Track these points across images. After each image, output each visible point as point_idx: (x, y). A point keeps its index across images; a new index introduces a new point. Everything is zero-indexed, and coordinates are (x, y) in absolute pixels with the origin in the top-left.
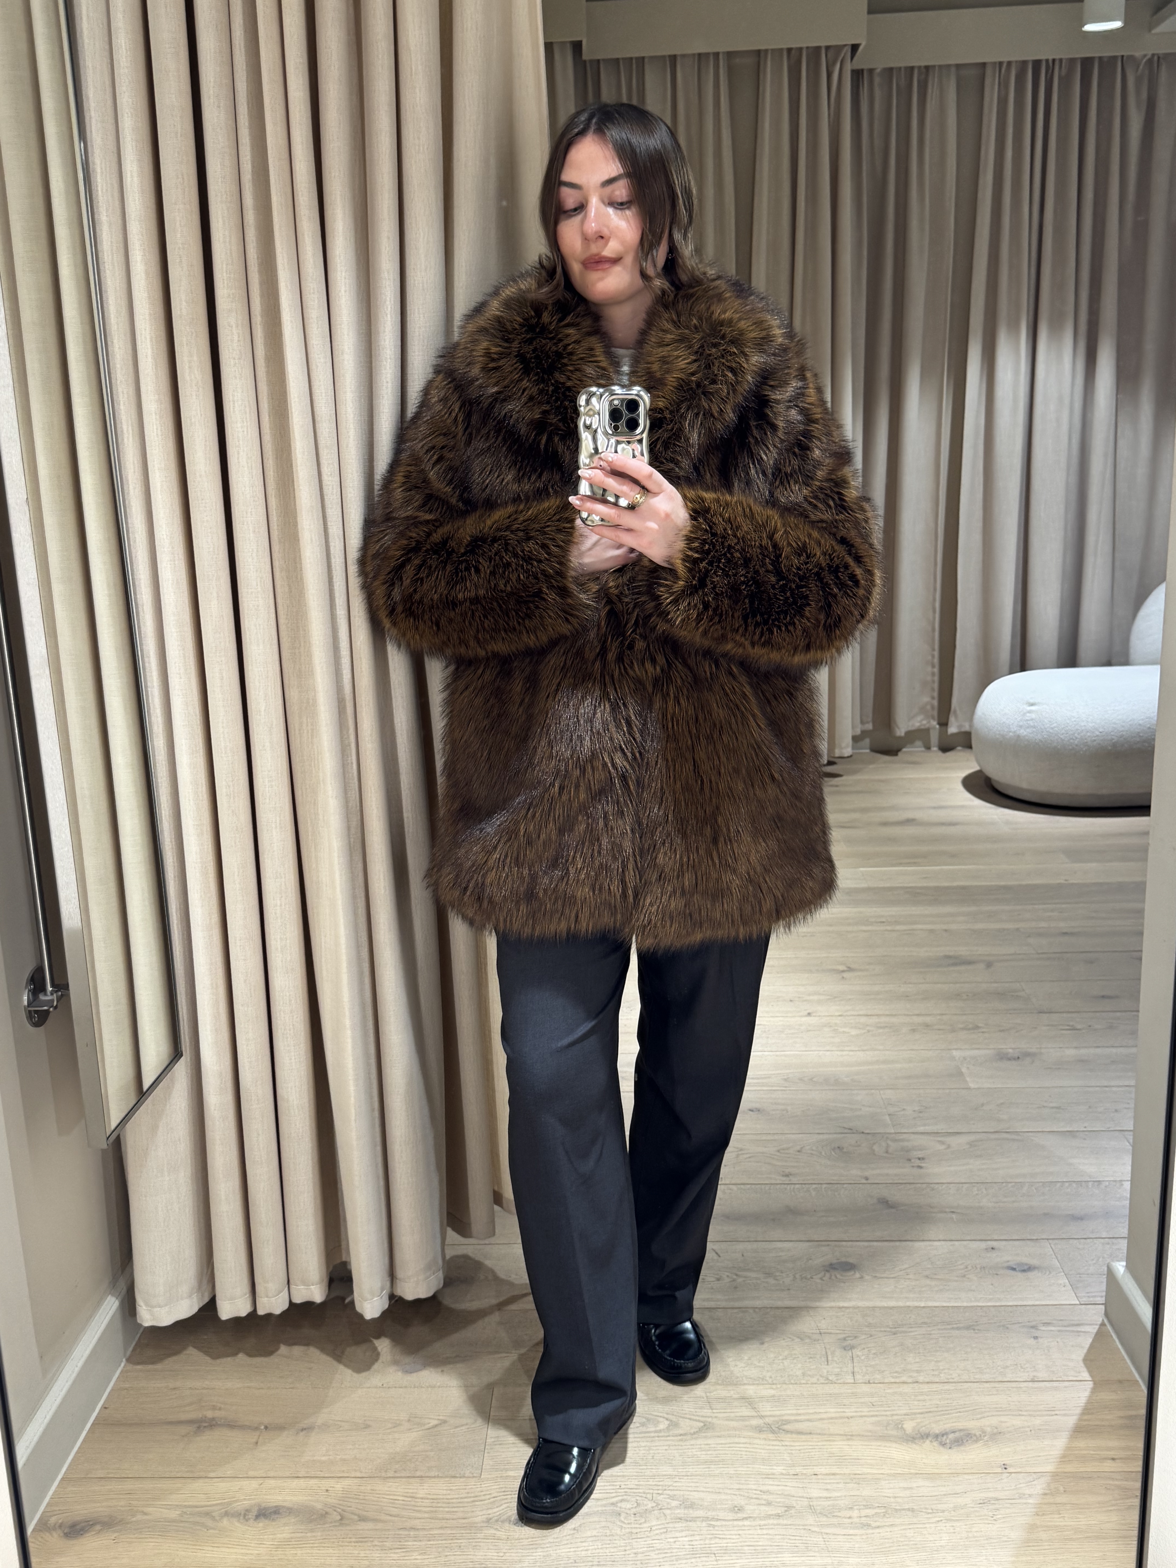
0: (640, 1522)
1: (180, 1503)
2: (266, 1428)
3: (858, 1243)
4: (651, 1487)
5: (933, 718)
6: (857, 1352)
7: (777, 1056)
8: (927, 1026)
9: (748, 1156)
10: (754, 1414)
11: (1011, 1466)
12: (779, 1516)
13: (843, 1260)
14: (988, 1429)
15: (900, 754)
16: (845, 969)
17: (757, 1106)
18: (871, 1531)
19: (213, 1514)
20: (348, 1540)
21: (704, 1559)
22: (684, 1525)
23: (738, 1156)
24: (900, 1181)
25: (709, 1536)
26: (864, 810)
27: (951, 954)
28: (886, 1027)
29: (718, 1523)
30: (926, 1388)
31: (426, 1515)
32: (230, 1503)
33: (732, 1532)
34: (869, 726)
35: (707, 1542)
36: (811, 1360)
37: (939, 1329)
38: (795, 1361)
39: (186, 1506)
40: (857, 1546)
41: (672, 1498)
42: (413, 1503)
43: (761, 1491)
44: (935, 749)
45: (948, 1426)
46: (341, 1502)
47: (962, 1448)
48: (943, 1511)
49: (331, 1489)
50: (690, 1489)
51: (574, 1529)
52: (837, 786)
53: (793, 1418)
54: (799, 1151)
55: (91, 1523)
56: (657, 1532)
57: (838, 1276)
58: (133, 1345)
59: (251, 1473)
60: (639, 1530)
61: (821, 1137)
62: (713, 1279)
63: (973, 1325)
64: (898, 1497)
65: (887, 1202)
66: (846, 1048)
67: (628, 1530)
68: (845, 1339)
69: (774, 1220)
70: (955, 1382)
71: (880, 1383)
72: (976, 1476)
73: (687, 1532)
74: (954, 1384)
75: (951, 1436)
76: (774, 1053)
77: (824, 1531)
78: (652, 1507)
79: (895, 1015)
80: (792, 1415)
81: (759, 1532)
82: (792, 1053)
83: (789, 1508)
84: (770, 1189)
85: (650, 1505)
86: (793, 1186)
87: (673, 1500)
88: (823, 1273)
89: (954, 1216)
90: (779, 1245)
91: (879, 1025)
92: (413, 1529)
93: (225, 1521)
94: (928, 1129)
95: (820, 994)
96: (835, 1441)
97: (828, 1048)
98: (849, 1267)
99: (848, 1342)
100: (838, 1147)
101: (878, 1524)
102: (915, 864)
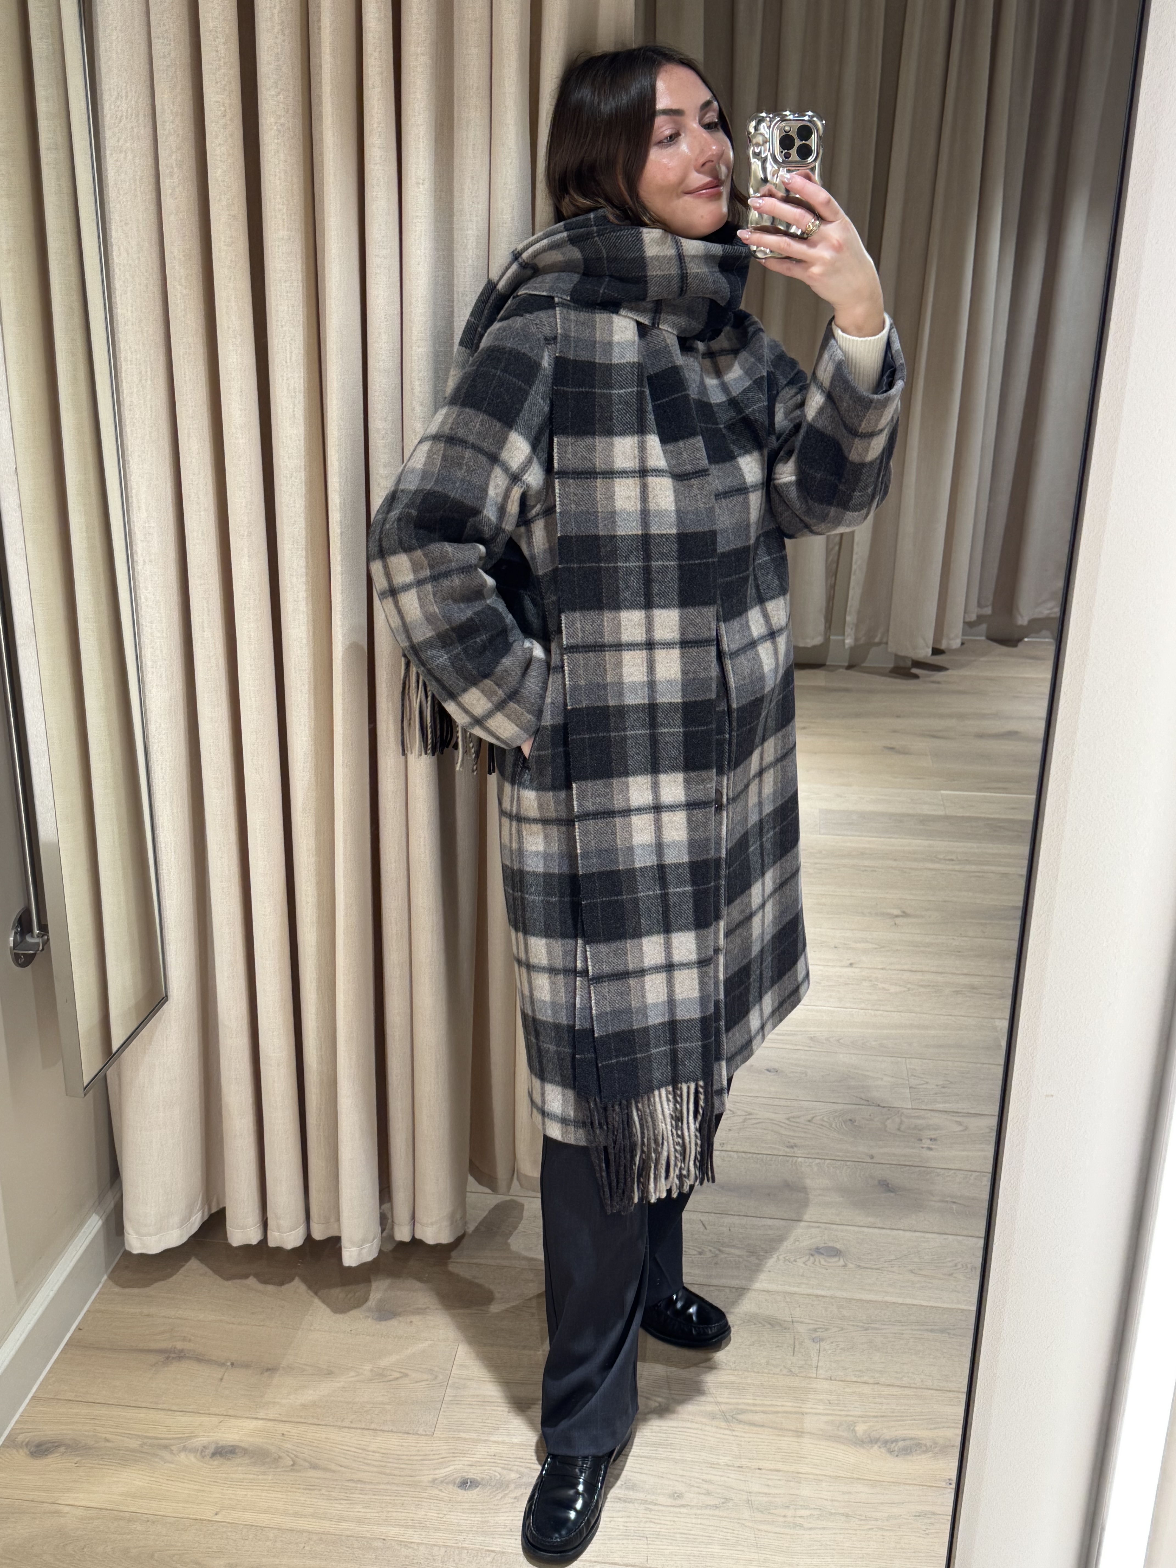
1: (141, 1434)
2: (232, 1364)
3: (848, 1228)
6: (825, 1345)
7: (808, 1010)
8: (973, 988)
9: (754, 1121)
10: (711, 1399)
12: (716, 1507)
13: (831, 1244)
14: (941, 1441)
15: (1020, 645)
16: (900, 914)
17: (776, 1065)
18: (803, 1532)
19: (172, 1448)
20: (297, 1486)
21: (636, 1541)
23: (745, 1120)
24: (907, 1163)
25: (644, 1519)
26: (962, 716)
28: (929, 986)
29: (656, 1508)
30: (886, 1391)
32: (189, 1438)
33: (668, 1518)
34: (988, 611)
35: (642, 1525)
36: (778, 1349)
37: (912, 1330)
39: (146, 1437)
40: (785, 1545)
42: (363, 1455)
43: (703, 1480)
45: (900, 1433)
46: (295, 1448)
47: (909, 1457)
48: (877, 1520)
49: (287, 1434)
50: (635, 1470)
51: (515, 1498)
52: (939, 683)
53: (748, 1408)
54: (809, 1121)
55: (56, 1444)
57: (823, 1262)
58: (114, 1264)
59: (213, 1410)
61: (836, 1107)
62: (695, 1253)
64: (835, 1501)
65: (887, 1185)
66: (882, 1008)
68: (815, 1330)
69: (769, 1195)
70: (916, 1388)
71: (841, 1381)
72: (918, 1487)
74: (914, 1390)
75: (901, 1444)
77: (756, 1526)
79: (941, 973)
80: (748, 1404)
81: (694, 1521)
82: (824, 1008)
83: (727, 1500)
84: (771, 1160)
86: (795, 1159)
88: (807, 1257)
89: (954, 1206)
90: (769, 1222)
91: (921, 983)
92: (359, 1481)
93: (183, 1455)
94: (947, 1106)
95: (867, 942)
96: (784, 1436)
97: (863, 1005)
98: (835, 1252)
99: (818, 1334)
100: (851, 1120)
101: (811, 1526)
102: (1005, 790)
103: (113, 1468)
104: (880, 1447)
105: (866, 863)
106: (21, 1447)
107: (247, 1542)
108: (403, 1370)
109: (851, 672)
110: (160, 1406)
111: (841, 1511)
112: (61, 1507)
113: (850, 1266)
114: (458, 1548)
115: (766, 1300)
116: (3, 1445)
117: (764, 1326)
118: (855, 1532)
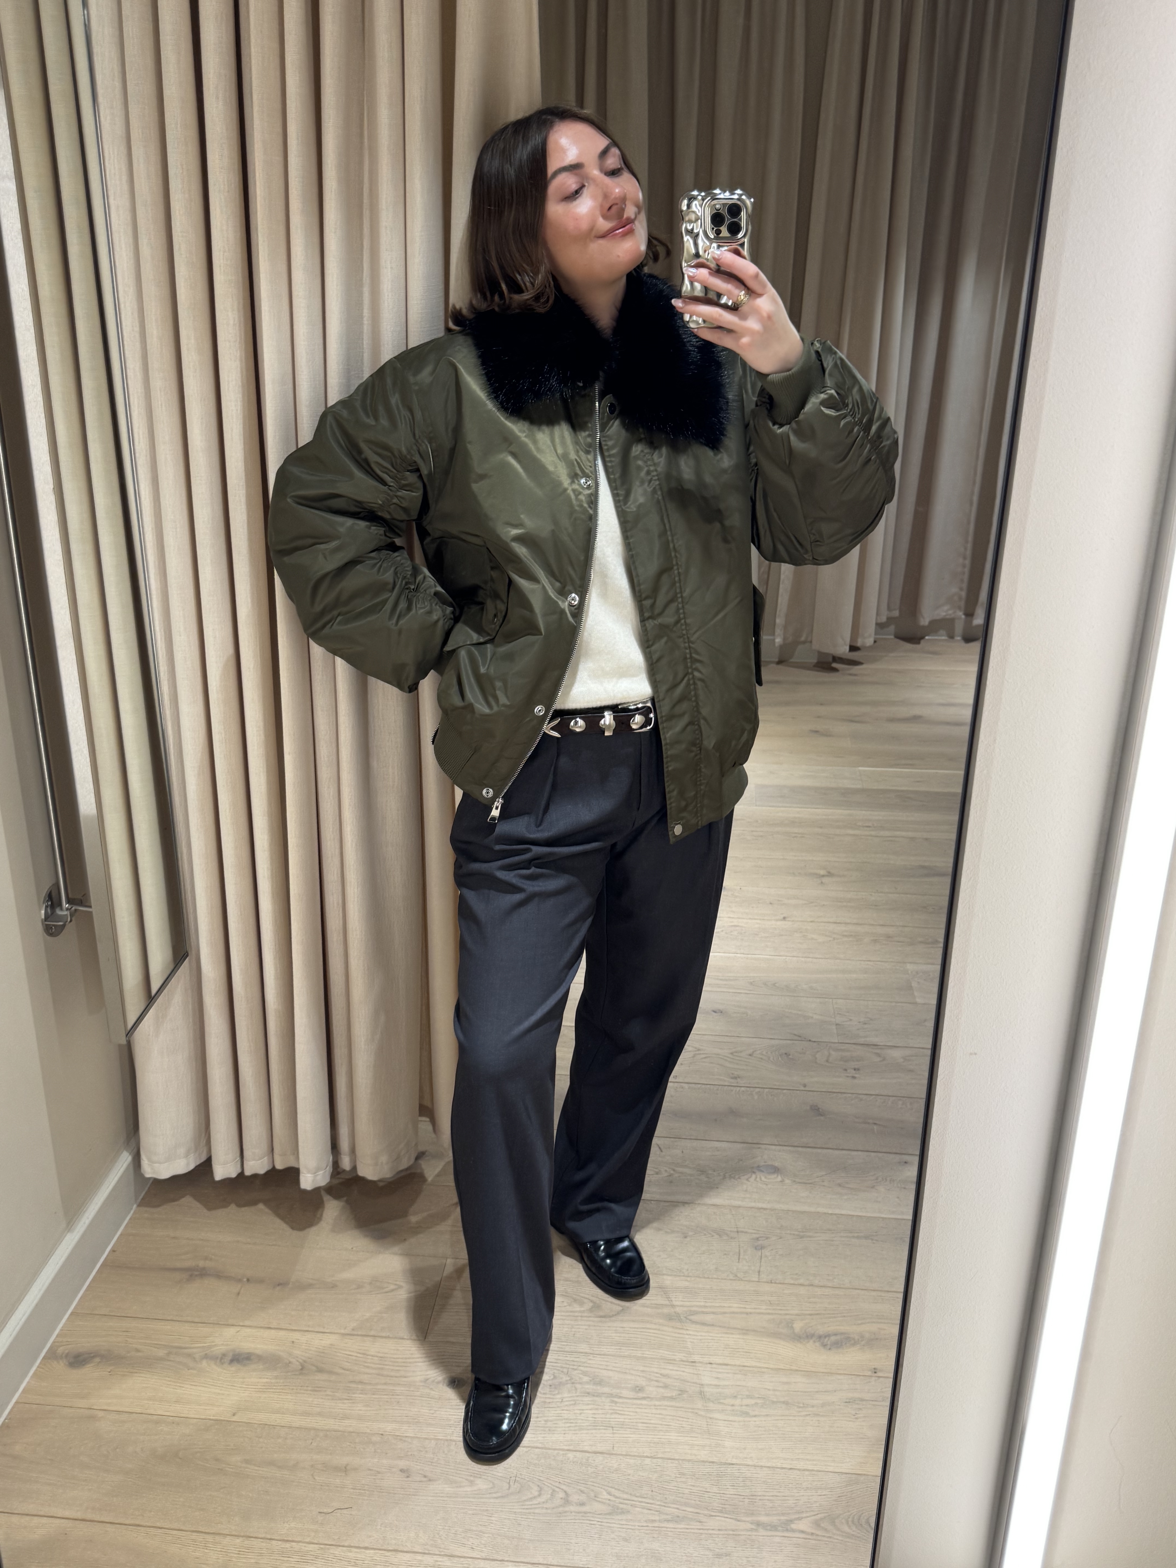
0: (554, 1393)
1: (167, 1344)
2: (248, 1280)
3: (786, 1149)
5: (959, 608)
6: (766, 1252)
7: (747, 958)
8: (888, 937)
9: (701, 1057)
10: (667, 1303)
11: (881, 1371)
12: (672, 1398)
13: (770, 1163)
14: (867, 1335)
15: (922, 642)
16: (827, 874)
17: (721, 1007)
18: (748, 1419)
19: (195, 1356)
20: (305, 1388)
21: (603, 1431)
22: (590, 1399)
23: (694, 1056)
24: (834, 1091)
25: (610, 1411)
26: (875, 704)
27: (926, 864)
28: (851, 935)
29: (620, 1400)
30: (819, 1291)
31: (374, 1371)
32: (210, 1347)
33: (631, 1410)
34: (896, 613)
35: (608, 1416)
36: (725, 1256)
37: (841, 1237)
38: (711, 1256)
39: (172, 1347)
40: (734, 1431)
41: (585, 1373)
42: (364, 1359)
43: (661, 1374)
44: (959, 638)
45: (832, 1329)
46: (303, 1354)
47: (840, 1350)
49: (297, 1341)
50: (601, 1367)
52: (855, 675)
53: (701, 1310)
54: (750, 1055)
55: (92, 1355)
57: (763, 1179)
58: (145, 1193)
59: (231, 1321)
60: (551, 1400)
61: (773, 1042)
63: (873, 1236)
64: (776, 1390)
65: (818, 1110)
66: (811, 955)
67: (542, 1400)
68: (757, 1239)
69: (716, 1120)
70: (845, 1288)
71: (780, 1283)
72: (848, 1377)
73: (592, 1406)
74: (843, 1290)
75: (833, 1338)
76: (746, 956)
77: (708, 1415)
78: (567, 1381)
79: (861, 924)
80: (701, 1307)
81: (654, 1411)
82: (761, 956)
83: (682, 1391)
84: (718, 1090)
85: (565, 1378)
86: (739, 1088)
87: (585, 1375)
88: (750, 1175)
89: (875, 1127)
90: (717, 1144)
91: (845, 934)
92: (361, 1382)
93: (204, 1363)
94: (869, 1040)
95: (798, 898)
96: (732, 1334)
97: (795, 954)
98: (774, 1170)
99: (760, 1242)
100: (786, 1054)
101: (756, 1413)
102: (912, 766)
103: (142, 1375)
104: (814, 1342)
105: (796, 830)
106: (61, 1359)
107: (261, 1440)
108: (398, 1283)
109: (780, 667)
110: (184, 1319)
111: (782, 1400)
112: (97, 1412)
113: (787, 1181)
114: (447, 1440)
115: (714, 1213)
116: (44, 1358)
117: (713, 1236)
118: (794, 1418)
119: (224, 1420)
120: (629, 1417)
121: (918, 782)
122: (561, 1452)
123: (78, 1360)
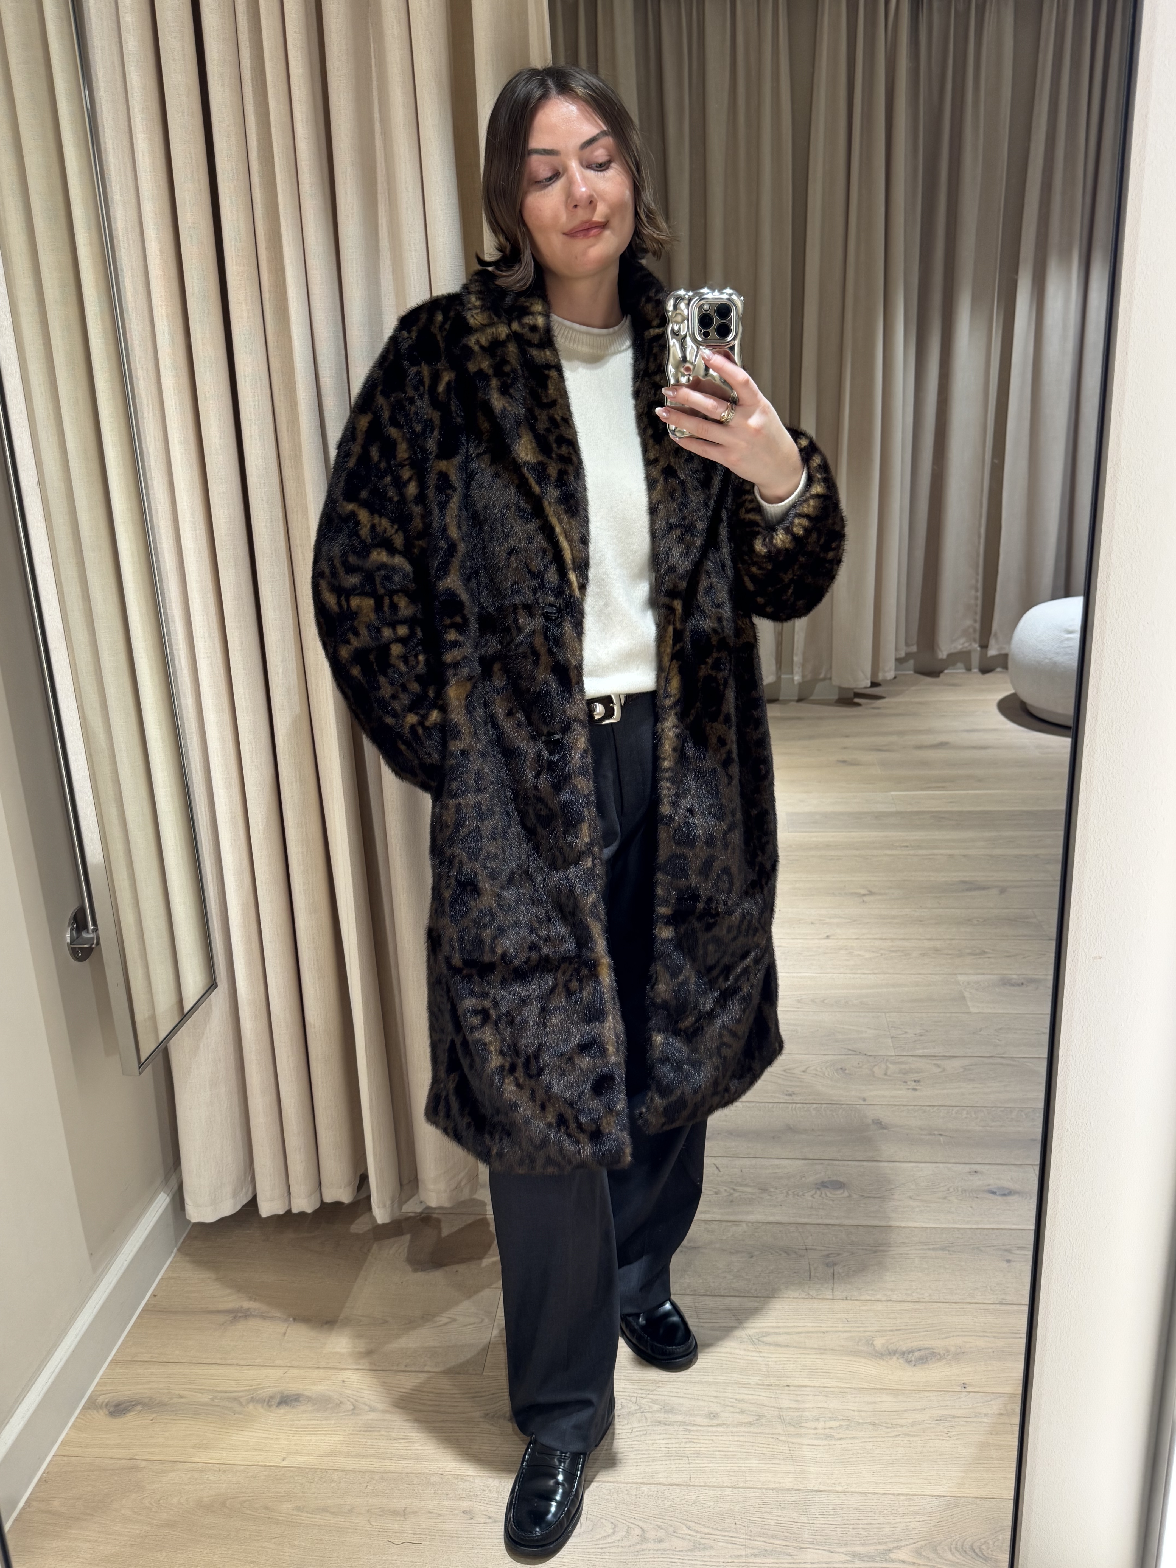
1: (212, 1388)
2: (295, 1320)
3: (849, 1163)
4: (636, 1391)
5: (975, 640)
6: (838, 1269)
7: (793, 977)
8: (936, 950)
11: (970, 1385)
12: (750, 1424)
13: (835, 1178)
14: (953, 1349)
15: (942, 675)
16: (867, 892)
18: (834, 1442)
19: (242, 1400)
20: (358, 1429)
21: (678, 1461)
22: (663, 1428)
24: (895, 1103)
25: (685, 1440)
26: (901, 733)
27: (967, 879)
28: (899, 950)
29: (694, 1428)
30: (898, 1306)
32: (256, 1390)
33: (707, 1437)
34: (914, 649)
35: (682, 1445)
36: (795, 1275)
37: (916, 1250)
38: (780, 1275)
39: (217, 1391)
40: (819, 1456)
41: (654, 1402)
42: (419, 1396)
43: (736, 1400)
44: (975, 670)
45: (915, 1344)
46: (355, 1393)
47: (926, 1366)
48: (902, 1426)
49: (347, 1380)
50: (671, 1394)
52: (878, 709)
53: (772, 1330)
54: (804, 1071)
55: (133, 1403)
56: (638, 1433)
57: (828, 1194)
58: (184, 1236)
59: (278, 1363)
61: (827, 1058)
62: (712, 1193)
63: (949, 1247)
64: (861, 1411)
65: (881, 1123)
66: (859, 971)
68: (828, 1256)
69: (774, 1138)
70: (925, 1302)
71: (857, 1300)
72: (936, 1394)
73: (665, 1435)
74: (924, 1304)
75: (917, 1354)
77: (790, 1440)
78: (635, 1410)
79: (908, 939)
80: (773, 1327)
81: (731, 1438)
82: (807, 974)
83: (760, 1416)
84: (773, 1107)
85: (634, 1407)
86: (795, 1105)
87: (655, 1404)
88: (814, 1191)
89: (941, 1138)
90: (777, 1162)
91: (892, 949)
93: (251, 1406)
94: (926, 1052)
95: (840, 917)
96: (808, 1354)
97: (842, 970)
98: (839, 1185)
99: (831, 1259)
100: (841, 1069)
101: (841, 1436)
102: (944, 788)
103: (185, 1422)
104: (898, 1359)
105: (833, 853)
106: (101, 1407)
107: (313, 1485)
109: (801, 705)
110: (228, 1362)
111: (868, 1420)
112: (139, 1462)
113: (855, 1196)
115: (780, 1231)
116: (84, 1408)
117: (780, 1255)
118: (884, 1439)
119: (273, 1466)
120: (705, 1446)
121: (951, 802)
122: (635, 1486)
123: (118, 1409)
